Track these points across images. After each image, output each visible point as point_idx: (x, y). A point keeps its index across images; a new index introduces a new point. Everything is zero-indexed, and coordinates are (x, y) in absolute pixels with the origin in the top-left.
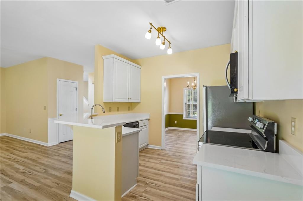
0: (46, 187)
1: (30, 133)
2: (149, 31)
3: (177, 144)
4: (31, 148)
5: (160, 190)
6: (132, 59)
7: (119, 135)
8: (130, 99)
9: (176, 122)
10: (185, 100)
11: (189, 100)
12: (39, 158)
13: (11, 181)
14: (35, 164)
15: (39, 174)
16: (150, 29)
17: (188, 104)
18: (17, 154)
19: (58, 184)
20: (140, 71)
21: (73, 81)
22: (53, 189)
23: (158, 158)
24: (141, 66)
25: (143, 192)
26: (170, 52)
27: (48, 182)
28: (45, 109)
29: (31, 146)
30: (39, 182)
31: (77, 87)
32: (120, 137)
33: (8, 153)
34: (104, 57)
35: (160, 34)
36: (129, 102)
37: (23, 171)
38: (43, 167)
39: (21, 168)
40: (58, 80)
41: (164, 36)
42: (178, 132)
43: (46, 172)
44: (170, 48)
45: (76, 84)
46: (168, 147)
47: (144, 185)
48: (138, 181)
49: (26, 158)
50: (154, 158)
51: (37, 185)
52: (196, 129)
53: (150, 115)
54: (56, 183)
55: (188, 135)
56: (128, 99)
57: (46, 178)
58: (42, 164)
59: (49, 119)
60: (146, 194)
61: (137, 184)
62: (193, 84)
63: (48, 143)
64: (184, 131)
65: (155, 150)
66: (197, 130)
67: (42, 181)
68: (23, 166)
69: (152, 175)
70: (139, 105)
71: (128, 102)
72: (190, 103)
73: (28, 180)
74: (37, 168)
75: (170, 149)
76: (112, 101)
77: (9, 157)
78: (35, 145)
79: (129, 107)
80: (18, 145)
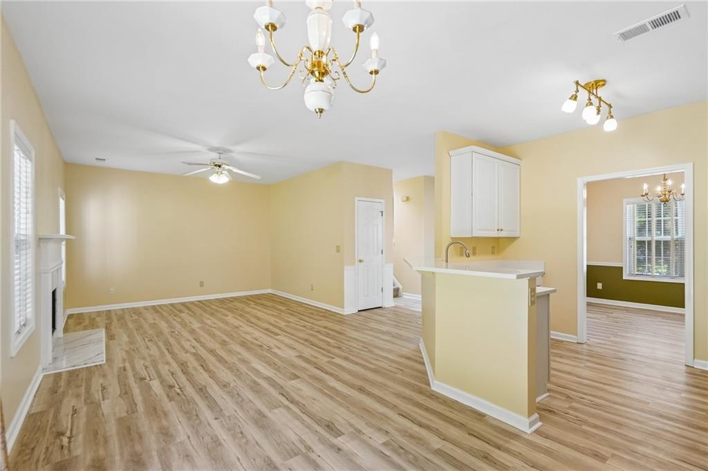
0: (386, 371)
1: (312, 290)
2: (572, 97)
3: (616, 336)
4: (321, 314)
5: (605, 412)
6: (501, 147)
7: (533, 293)
8: (502, 230)
9: (600, 286)
10: (630, 230)
11: (641, 229)
12: (344, 330)
16: (574, 93)
17: (637, 238)
18: (308, 321)
20: (518, 170)
21: (378, 200)
23: (575, 358)
24: (519, 159)
25: (568, 408)
26: (611, 125)
28: (338, 251)
29: (320, 312)
31: (383, 210)
32: (534, 296)
33: (297, 319)
34: (450, 153)
35: (592, 97)
36: (500, 236)
40: (357, 199)
41: (599, 96)
42: (612, 311)
44: (612, 117)
45: (382, 205)
46: (592, 339)
47: (564, 398)
48: (549, 390)
49: (326, 328)
50: (568, 358)
52: (684, 307)
53: (545, 263)
54: (397, 369)
55: (643, 320)
56: (498, 230)
58: (356, 339)
59: (346, 268)
60: (576, 412)
61: (548, 394)
62: (659, 189)
63: (343, 308)
64: (627, 309)
65: (562, 341)
66: (688, 310)
68: (330, 338)
69: (576, 385)
70: (516, 241)
71: (497, 236)
72: (646, 238)
75: (600, 343)
76: (469, 236)
77: (301, 324)
79: (493, 247)
80: (300, 309)
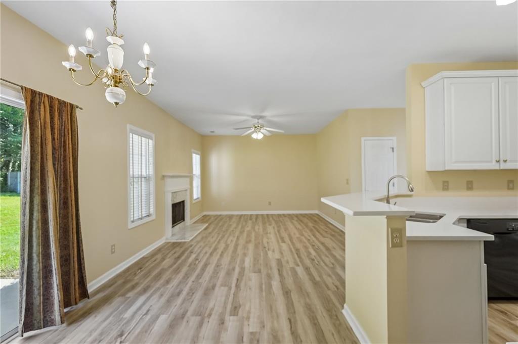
0: (324, 286)
4: (333, 233)
7: (396, 234)
8: (505, 161)
12: (334, 248)
13: (300, 264)
14: (328, 255)
15: (326, 267)
18: (317, 236)
19: (338, 289)
21: (388, 138)
22: (329, 293)
27: (329, 281)
28: (347, 184)
29: (334, 231)
30: (321, 276)
31: (395, 146)
32: (399, 238)
33: (310, 234)
36: (503, 168)
37: (313, 257)
38: (333, 261)
39: (313, 253)
40: (363, 139)
43: (333, 268)
45: (393, 141)
49: (323, 244)
51: (318, 279)
54: (336, 286)
56: (498, 161)
57: (329, 276)
58: (334, 257)
67: (325, 277)
68: (316, 252)
73: (313, 270)
74: (327, 260)
77: (309, 238)
78: (338, 231)
80: (322, 227)
